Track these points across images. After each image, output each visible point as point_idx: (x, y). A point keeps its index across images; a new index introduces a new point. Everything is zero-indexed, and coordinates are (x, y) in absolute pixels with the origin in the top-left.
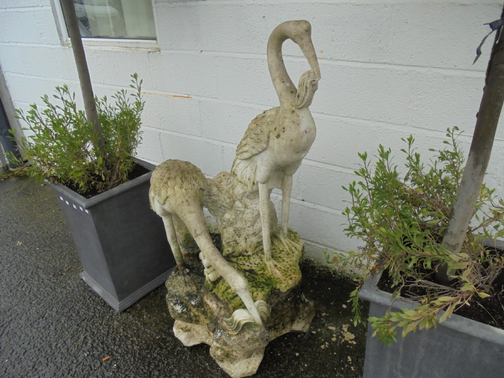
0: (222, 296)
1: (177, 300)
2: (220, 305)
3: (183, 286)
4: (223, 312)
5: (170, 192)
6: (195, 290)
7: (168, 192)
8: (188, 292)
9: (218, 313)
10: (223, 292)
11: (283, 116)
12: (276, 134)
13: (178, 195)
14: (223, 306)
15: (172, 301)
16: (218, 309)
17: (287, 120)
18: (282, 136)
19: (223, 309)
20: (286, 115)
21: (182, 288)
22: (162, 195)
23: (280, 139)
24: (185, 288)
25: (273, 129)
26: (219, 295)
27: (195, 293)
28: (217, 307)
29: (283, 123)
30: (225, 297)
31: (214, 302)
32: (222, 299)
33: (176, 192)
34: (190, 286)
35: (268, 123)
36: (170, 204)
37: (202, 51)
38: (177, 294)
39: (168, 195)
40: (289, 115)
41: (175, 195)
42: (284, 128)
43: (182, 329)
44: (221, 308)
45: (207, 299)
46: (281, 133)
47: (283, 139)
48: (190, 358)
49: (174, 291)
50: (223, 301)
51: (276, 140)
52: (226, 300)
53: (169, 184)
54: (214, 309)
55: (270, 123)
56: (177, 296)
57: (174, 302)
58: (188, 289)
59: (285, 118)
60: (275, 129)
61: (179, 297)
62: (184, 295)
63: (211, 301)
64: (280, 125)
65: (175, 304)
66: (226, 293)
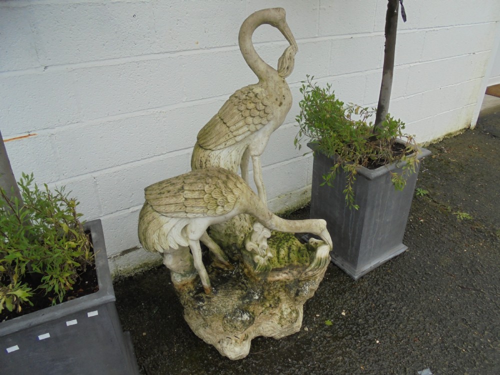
0: (281, 264)
1: (240, 312)
2: (287, 271)
3: (228, 299)
4: (295, 272)
5: (237, 192)
6: (240, 292)
7: (236, 194)
8: (239, 298)
9: (293, 276)
10: (278, 262)
11: (277, 87)
12: (278, 103)
13: (245, 192)
14: (288, 270)
15: (238, 317)
16: (289, 274)
17: (283, 89)
18: (284, 103)
19: (291, 271)
20: (280, 86)
21: (231, 301)
22: (229, 201)
23: (282, 107)
24: (233, 299)
25: (275, 100)
26: (279, 266)
27: (244, 292)
28: (287, 274)
29: (282, 92)
30: (284, 263)
31: (281, 274)
32: (283, 266)
33: (242, 189)
34: (233, 294)
35: (267, 98)
36: (241, 204)
37: (46, 67)
38: (236, 307)
39: (237, 196)
40: (282, 85)
41: (243, 192)
42: (284, 96)
43: (244, 340)
44: (289, 272)
45: (274, 277)
46: (283, 101)
47: (285, 105)
48: (257, 360)
49: (230, 307)
50: (286, 267)
51: (279, 108)
52: (287, 264)
53: (230, 186)
54: (287, 277)
55: (268, 97)
56: (236, 309)
57: (240, 315)
58: (236, 296)
59: (280, 88)
60: (277, 100)
61: (239, 308)
62: (241, 302)
63: (278, 275)
64: (279, 95)
65: (242, 316)
66: (281, 260)
